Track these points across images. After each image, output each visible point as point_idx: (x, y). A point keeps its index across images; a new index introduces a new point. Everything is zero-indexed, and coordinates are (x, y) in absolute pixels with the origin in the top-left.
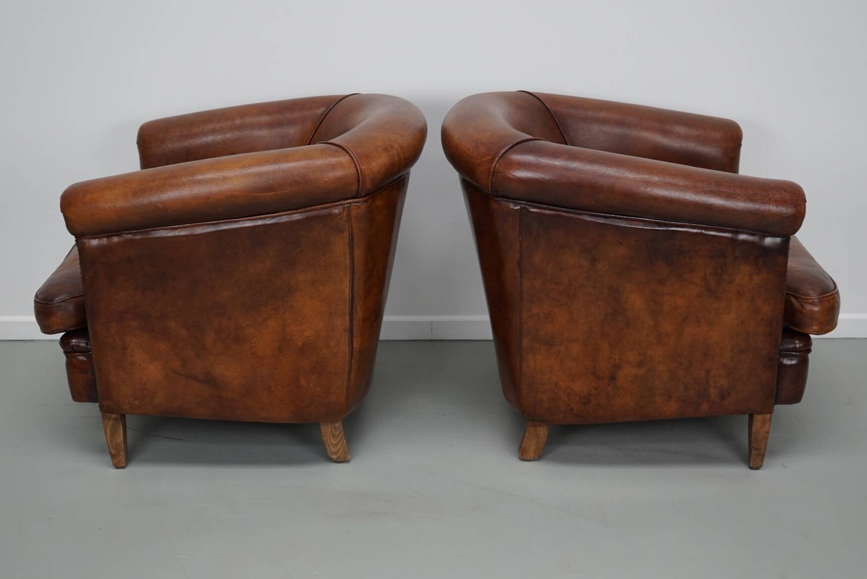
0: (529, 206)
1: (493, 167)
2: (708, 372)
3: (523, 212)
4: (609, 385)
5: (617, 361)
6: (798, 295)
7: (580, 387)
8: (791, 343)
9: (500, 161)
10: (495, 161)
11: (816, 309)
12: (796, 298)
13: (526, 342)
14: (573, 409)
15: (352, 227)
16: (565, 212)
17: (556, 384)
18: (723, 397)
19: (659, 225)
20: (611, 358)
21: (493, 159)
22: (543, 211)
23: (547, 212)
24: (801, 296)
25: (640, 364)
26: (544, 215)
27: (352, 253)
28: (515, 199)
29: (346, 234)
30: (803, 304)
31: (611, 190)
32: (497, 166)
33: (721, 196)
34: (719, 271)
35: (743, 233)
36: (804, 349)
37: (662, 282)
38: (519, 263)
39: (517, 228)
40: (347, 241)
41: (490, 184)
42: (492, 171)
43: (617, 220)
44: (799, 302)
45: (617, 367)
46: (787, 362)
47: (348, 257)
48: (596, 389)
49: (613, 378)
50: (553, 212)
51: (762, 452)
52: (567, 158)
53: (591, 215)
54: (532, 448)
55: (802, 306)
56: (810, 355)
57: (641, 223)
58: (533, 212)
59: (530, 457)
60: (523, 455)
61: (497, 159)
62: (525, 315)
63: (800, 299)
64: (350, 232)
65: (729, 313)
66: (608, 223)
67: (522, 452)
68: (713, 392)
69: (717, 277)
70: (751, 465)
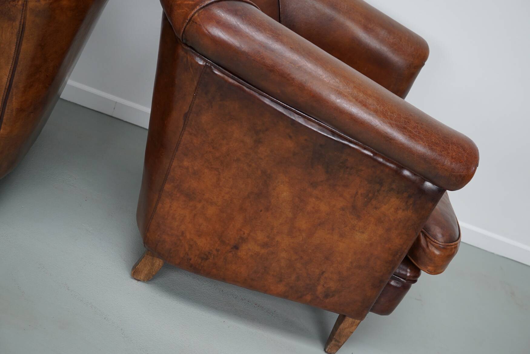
0: (214, 67)
1: (191, 14)
2: (323, 273)
3: (206, 71)
4: (230, 252)
5: (246, 235)
6: (428, 235)
7: (203, 243)
8: (403, 270)
9: (200, 11)
10: (196, 10)
11: (437, 252)
12: (425, 236)
13: (168, 187)
14: (190, 259)
15: (25, 18)
16: (248, 88)
17: (183, 233)
18: (327, 296)
19: (334, 133)
20: (241, 230)
21: (195, 6)
22: (226, 77)
23: (231, 80)
24: (430, 237)
25: (265, 245)
26: (226, 81)
27: (19, 45)
28: (203, 56)
29: (17, 24)
30: (429, 244)
31: (302, 87)
32: (196, 15)
33: (404, 134)
34: (370, 195)
35: (408, 170)
36: (411, 279)
37: (314, 185)
38: (186, 116)
39: (196, 83)
40: (16, 31)
41: (182, 31)
42: (189, 18)
43: (296, 115)
44: (427, 242)
45: (243, 240)
46: (393, 283)
47: (14, 48)
48: (217, 250)
49: (236, 247)
50: (236, 83)
51: (340, 344)
52: (270, 36)
53: (272, 101)
54: (145, 271)
55: (428, 246)
56: (413, 285)
57: (318, 126)
58: (216, 74)
59: (140, 279)
60: (135, 273)
61: (198, 8)
62: (175, 163)
63: (428, 239)
64: (22, 23)
65: (363, 233)
66: (285, 113)
67: (134, 272)
68: (320, 289)
69: (366, 199)
70: (327, 350)
